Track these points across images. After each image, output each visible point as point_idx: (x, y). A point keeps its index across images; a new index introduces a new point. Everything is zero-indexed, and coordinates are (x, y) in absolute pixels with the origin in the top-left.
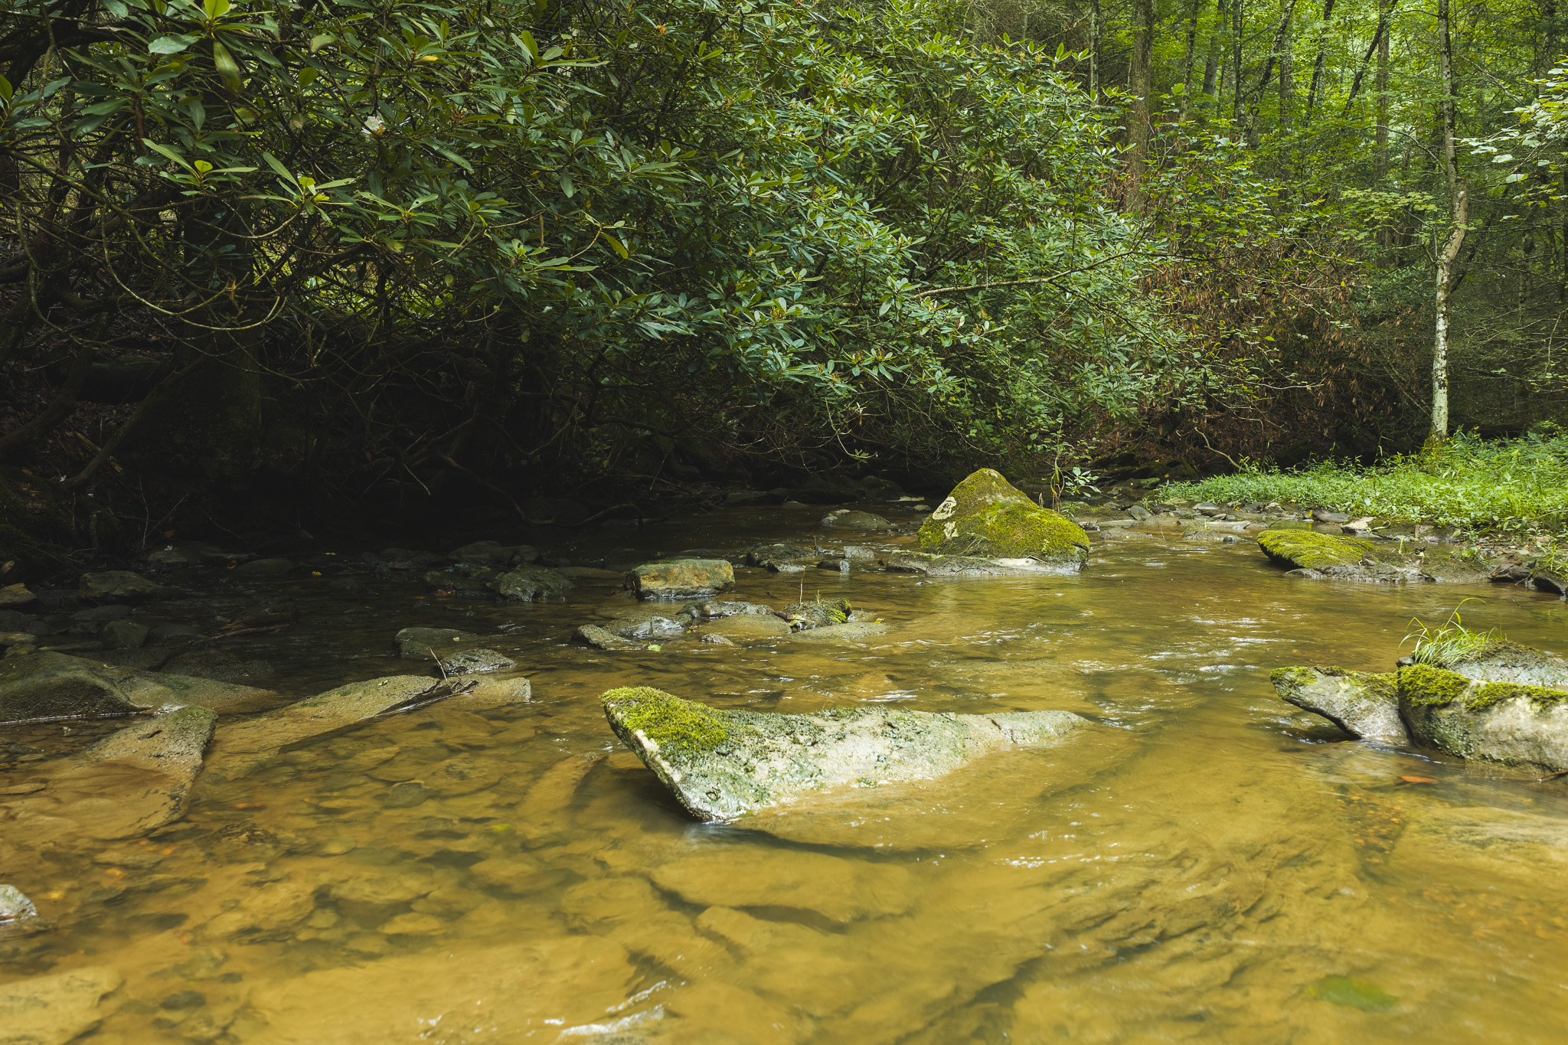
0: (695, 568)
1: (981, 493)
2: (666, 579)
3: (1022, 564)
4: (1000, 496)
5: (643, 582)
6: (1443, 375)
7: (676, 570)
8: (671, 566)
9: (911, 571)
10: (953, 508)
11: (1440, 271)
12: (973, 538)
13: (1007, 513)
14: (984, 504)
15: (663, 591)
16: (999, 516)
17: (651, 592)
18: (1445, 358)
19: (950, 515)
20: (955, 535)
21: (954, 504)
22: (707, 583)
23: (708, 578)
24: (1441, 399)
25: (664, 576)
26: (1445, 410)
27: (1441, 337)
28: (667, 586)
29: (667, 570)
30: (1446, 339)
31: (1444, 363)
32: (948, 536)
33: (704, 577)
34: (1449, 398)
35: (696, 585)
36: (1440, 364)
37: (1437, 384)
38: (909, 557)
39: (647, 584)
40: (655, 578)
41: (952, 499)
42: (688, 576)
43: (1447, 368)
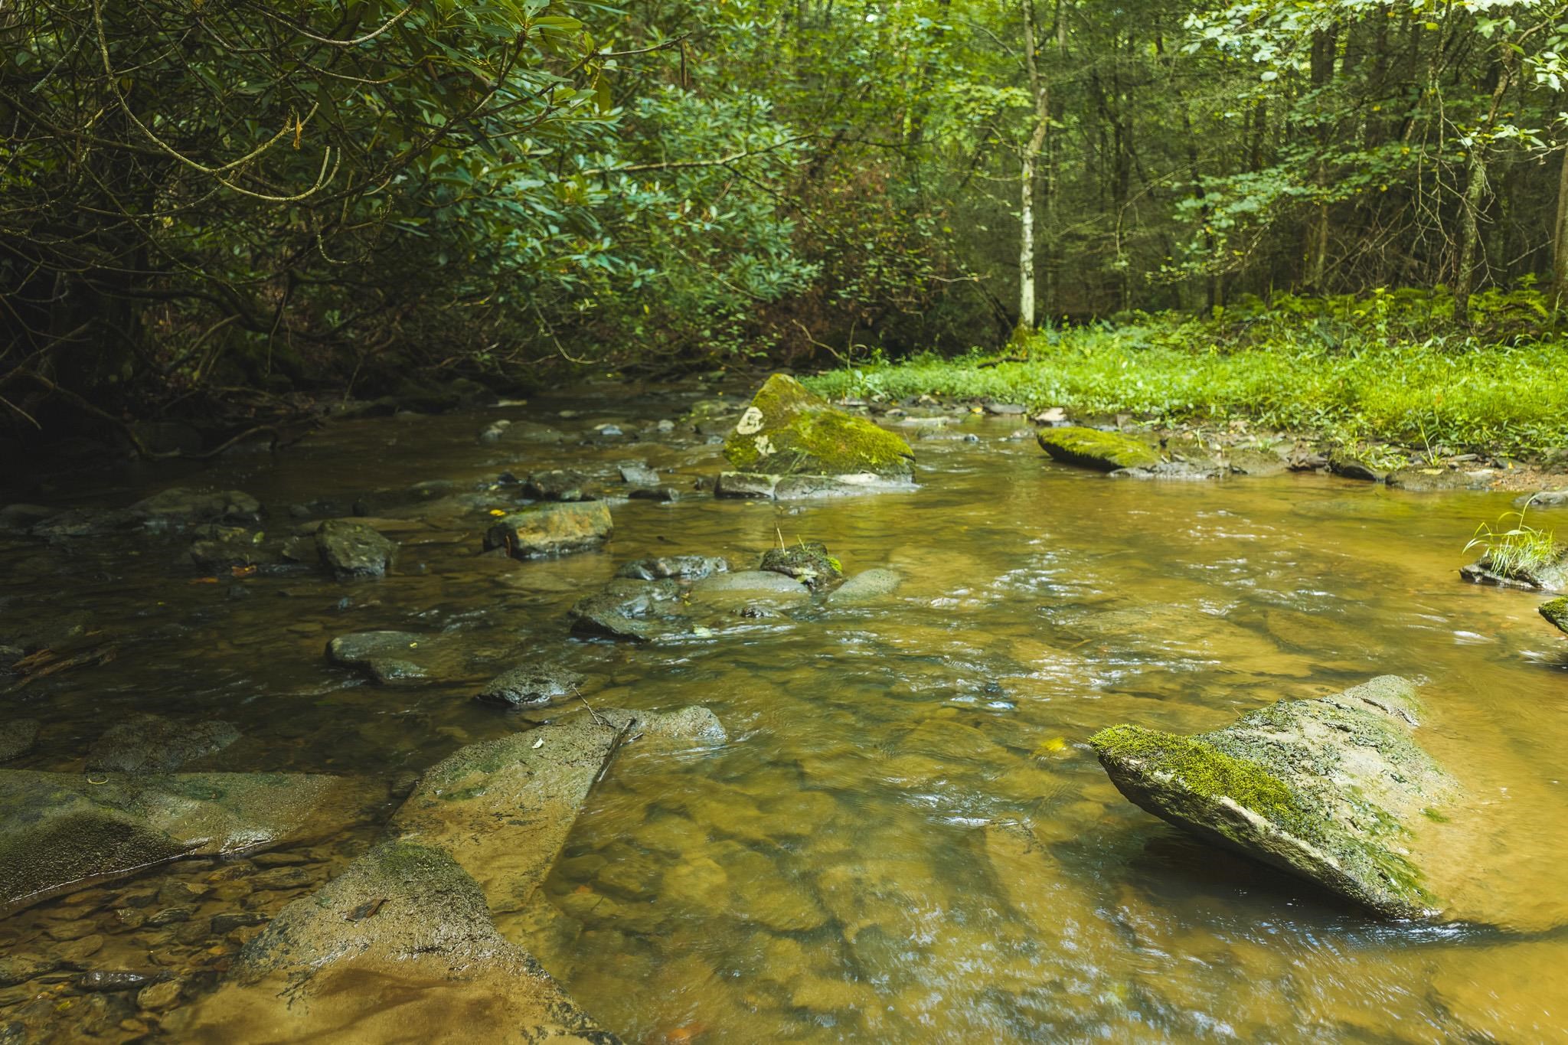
0: (576, 514)
1: (785, 402)
2: (546, 530)
3: (865, 482)
4: (804, 404)
5: (521, 537)
6: (1029, 267)
7: (556, 518)
8: (550, 513)
9: (751, 495)
10: (761, 421)
11: (1026, 166)
12: (795, 454)
13: (822, 423)
14: (791, 414)
15: (546, 546)
16: (814, 427)
17: (533, 549)
18: (1032, 250)
19: (758, 428)
20: (772, 450)
21: (760, 415)
22: (591, 532)
23: (592, 525)
24: (1028, 289)
25: (542, 527)
26: (1032, 301)
27: (1028, 230)
28: (549, 539)
29: (547, 519)
30: (1033, 231)
31: (1031, 255)
32: (763, 452)
33: (586, 524)
34: (1035, 290)
35: (580, 534)
36: (1027, 256)
37: (1024, 276)
38: (741, 479)
39: (528, 539)
40: (534, 530)
41: (756, 409)
42: (570, 524)
43: (1034, 261)
